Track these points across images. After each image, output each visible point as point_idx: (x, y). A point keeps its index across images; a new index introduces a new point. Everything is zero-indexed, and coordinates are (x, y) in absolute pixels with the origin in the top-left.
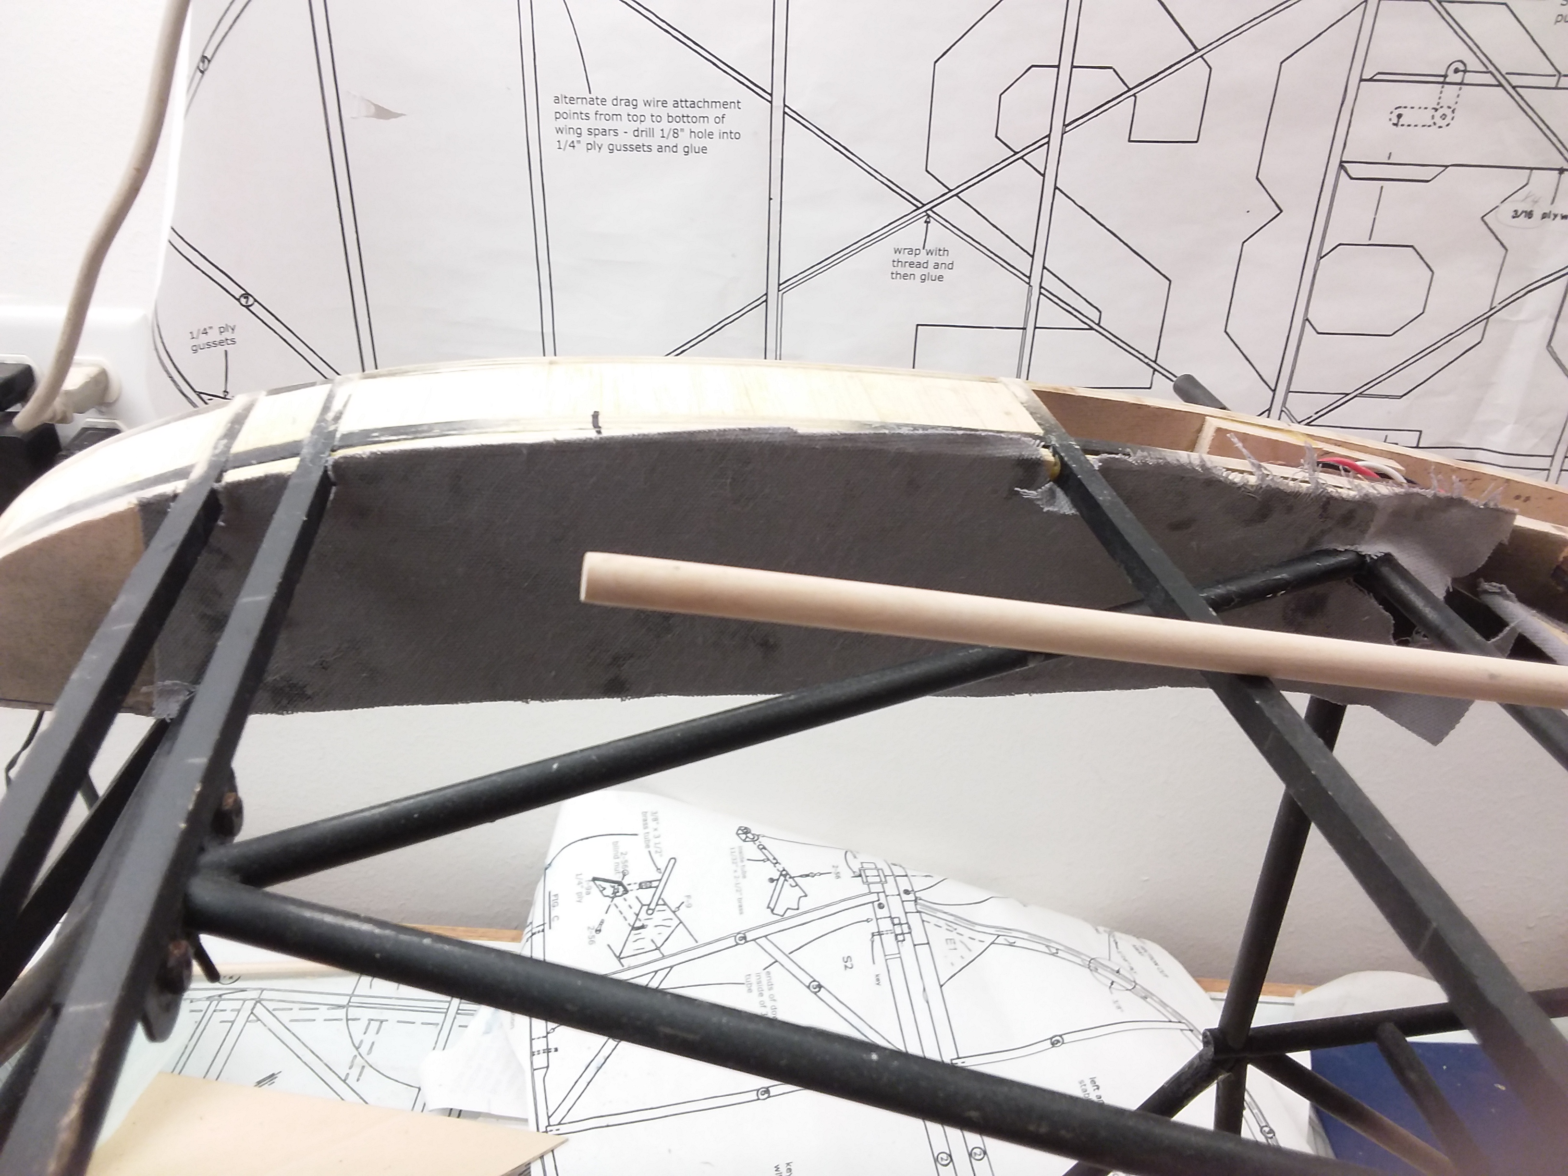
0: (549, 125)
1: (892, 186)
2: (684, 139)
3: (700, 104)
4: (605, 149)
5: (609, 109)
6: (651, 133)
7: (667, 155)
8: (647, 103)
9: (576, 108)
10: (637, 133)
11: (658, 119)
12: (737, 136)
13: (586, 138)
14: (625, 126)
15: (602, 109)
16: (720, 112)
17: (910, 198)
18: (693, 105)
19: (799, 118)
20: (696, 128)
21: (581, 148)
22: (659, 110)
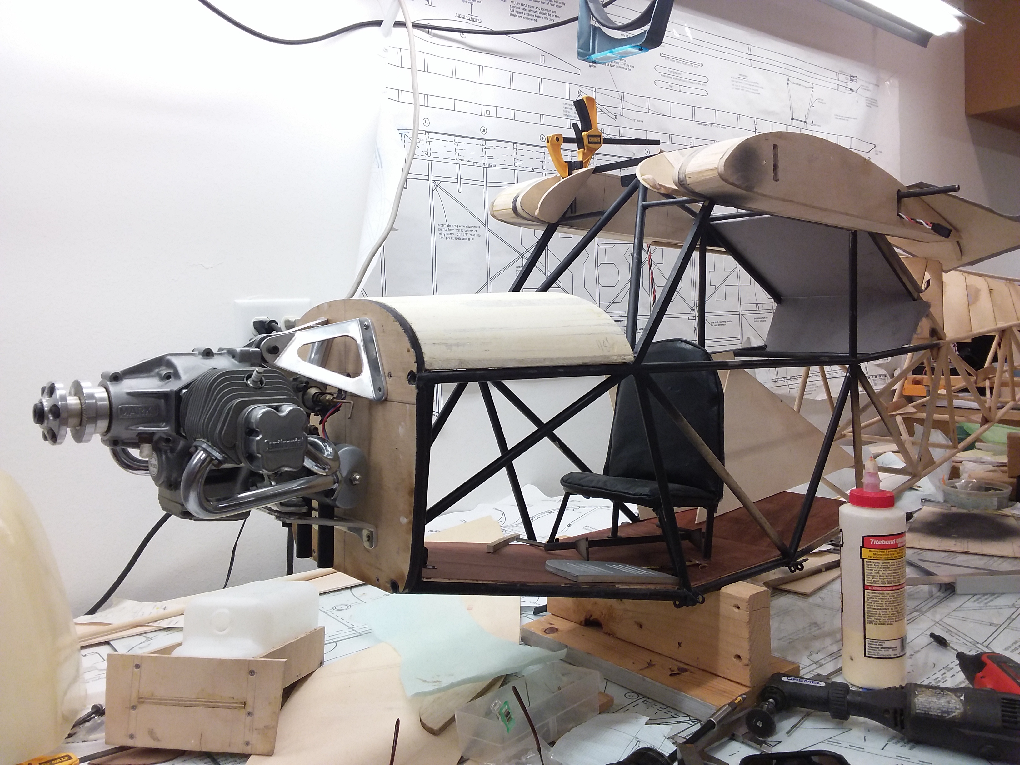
0: (437, 232)
1: (514, 249)
2: (469, 237)
3: (472, 227)
4: (450, 239)
6: (461, 234)
7: (465, 240)
8: (460, 226)
9: (444, 227)
10: (458, 234)
11: (462, 231)
12: (479, 235)
13: (446, 236)
14: (455, 232)
15: (450, 228)
16: (476, 229)
17: (518, 252)
18: (470, 227)
19: (491, 232)
20: (471, 233)
21: (445, 238)
22: (463, 228)
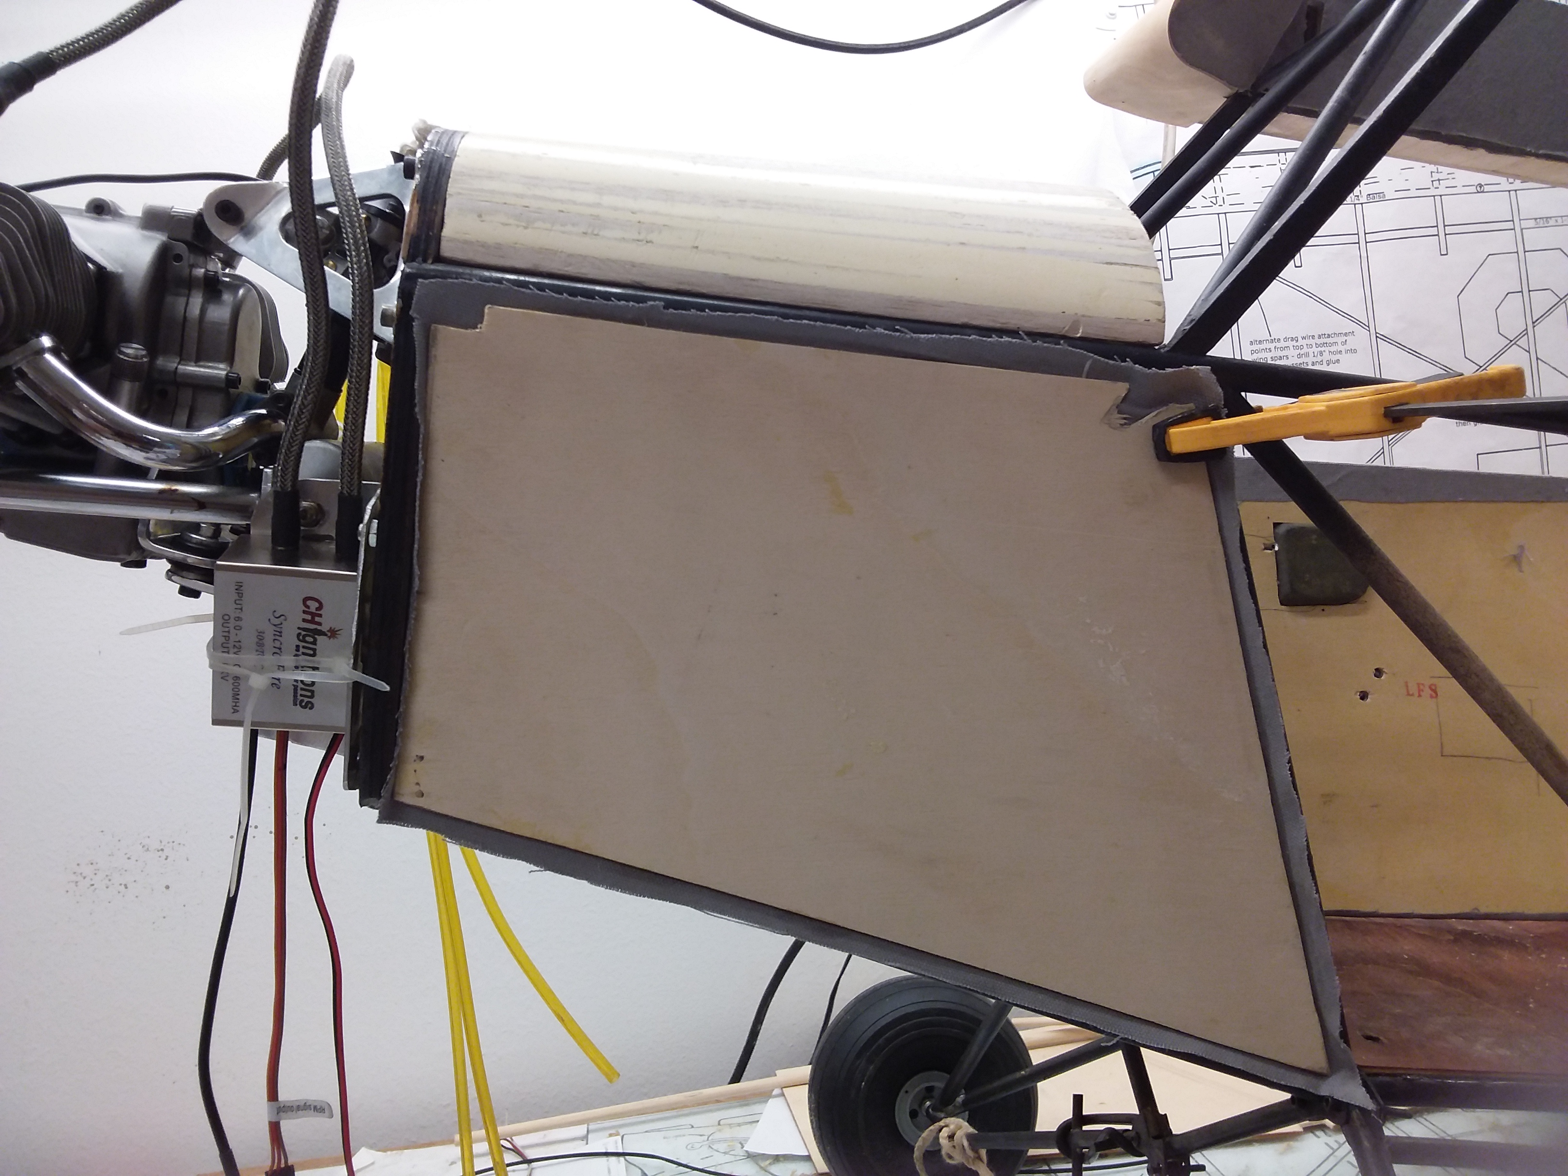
2: (1326, 356)
3: (1333, 335)
5: (1283, 344)
6: (1307, 355)
8: (1303, 338)
10: (1299, 356)
11: (1310, 346)
12: (1355, 351)
14: (1292, 352)
15: (1278, 345)
16: (1344, 338)
18: (1329, 336)
19: (1385, 338)
20: (1333, 349)
22: (1311, 341)
